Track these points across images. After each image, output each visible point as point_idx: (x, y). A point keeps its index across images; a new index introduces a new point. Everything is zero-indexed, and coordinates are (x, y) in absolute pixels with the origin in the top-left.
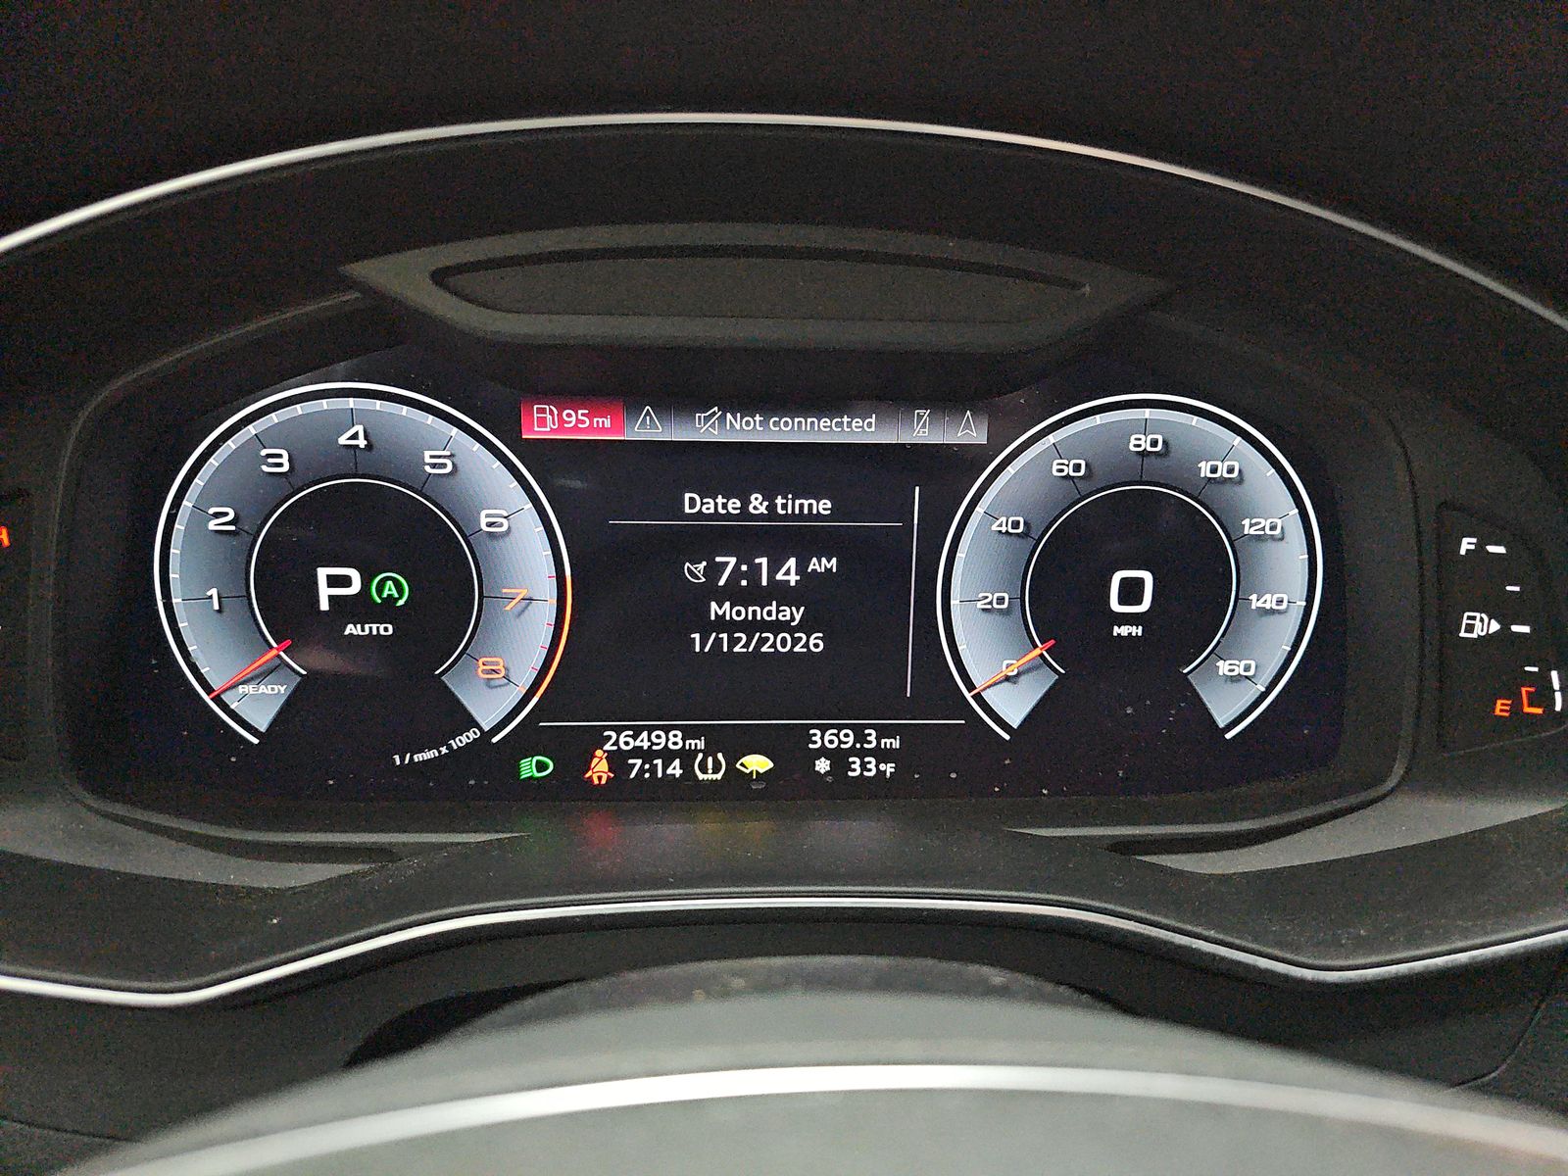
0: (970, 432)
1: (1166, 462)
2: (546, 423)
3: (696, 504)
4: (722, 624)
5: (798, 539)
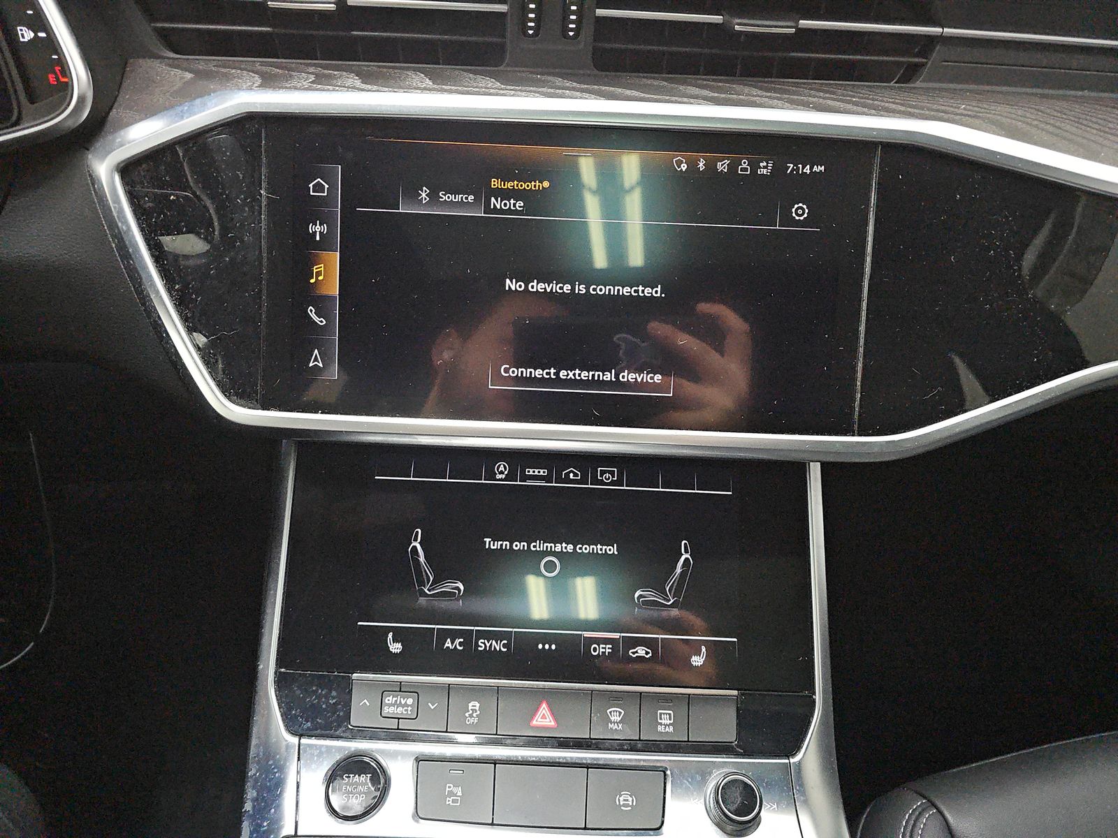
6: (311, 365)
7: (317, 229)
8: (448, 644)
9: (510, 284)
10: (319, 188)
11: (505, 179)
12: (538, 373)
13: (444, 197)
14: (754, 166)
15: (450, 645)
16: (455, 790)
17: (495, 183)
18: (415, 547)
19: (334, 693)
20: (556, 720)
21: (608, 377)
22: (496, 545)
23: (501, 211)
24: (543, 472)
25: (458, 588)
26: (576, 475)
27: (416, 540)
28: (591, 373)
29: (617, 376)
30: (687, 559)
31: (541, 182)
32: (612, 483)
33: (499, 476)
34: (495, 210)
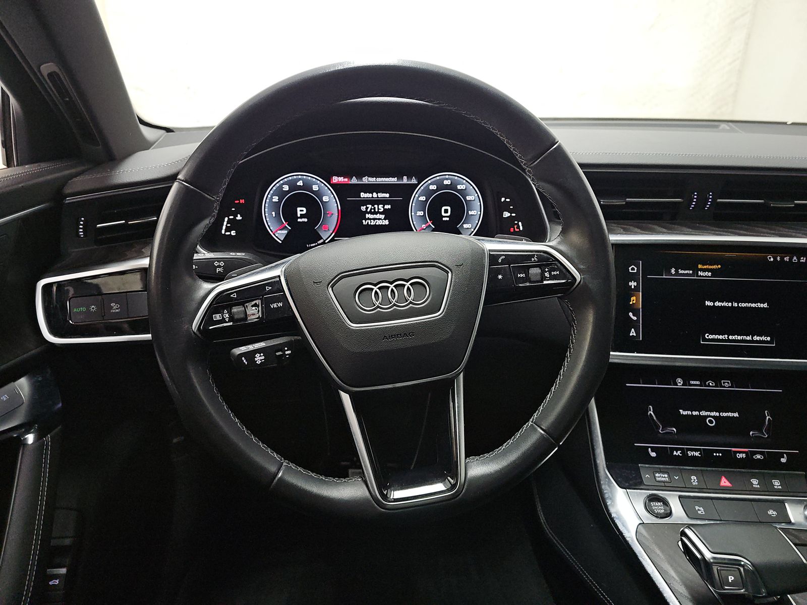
0: (414, 181)
1: (451, 186)
2: (336, 179)
3: (363, 195)
4: (369, 219)
5: (383, 202)
6: (631, 335)
7: (633, 284)
8: (675, 453)
9: (708, 303)
10: (633, 269)
11: (703, 265)
12: (721, 337)
13: (681, 272)
14: (799, 259)
15: (676, 454)
16: (700, 508)
17: (700, 266)
18: (651, 414)
19: (633, 472)
20: (730, 483)
21: (749, 338)
22: (685, 413)
23: (703, 276)
24: (698, 383)
25: (674, 431)
26: (712, 384)
27: (650, 410)
28: (742, 337)
29: (752, 338)
30: (769, 418)
31: (717, 265)
32: (729, 387)
33: (679, 384)
34: (700, 276)
